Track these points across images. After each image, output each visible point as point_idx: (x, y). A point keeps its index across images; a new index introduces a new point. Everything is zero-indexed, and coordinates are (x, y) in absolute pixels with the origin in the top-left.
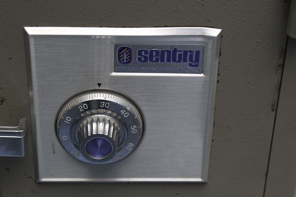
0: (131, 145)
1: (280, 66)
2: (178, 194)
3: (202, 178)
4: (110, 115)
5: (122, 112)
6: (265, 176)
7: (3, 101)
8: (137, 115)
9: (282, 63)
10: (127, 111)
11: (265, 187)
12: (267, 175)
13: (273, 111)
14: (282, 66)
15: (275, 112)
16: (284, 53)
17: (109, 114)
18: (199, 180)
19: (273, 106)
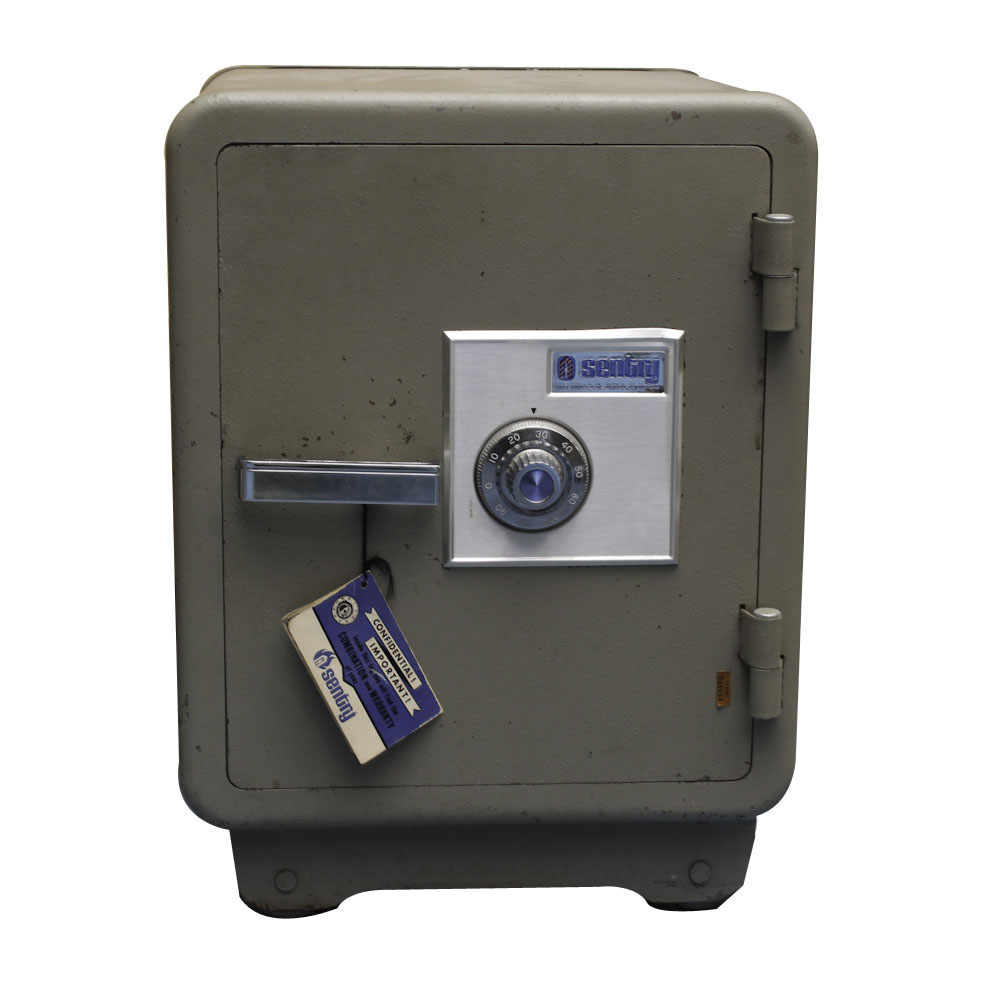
0: (575, 496)
1: (760, 381)
2: (638, 586)
3: (671, 555)
4: (548, 450)
5: (564, 445)
6: (756, 555)
7: (410, 437)
8: (582, 453)
9: (763, 377)
10: (570, 444)
11: (758, 572)
12: (759, 553)
13: (758, 449)
14: (763, 382)
15: (760, 451)
16: (764, 364)
17: (548, 447)
18: (668, 557)
19: (757, 441)
